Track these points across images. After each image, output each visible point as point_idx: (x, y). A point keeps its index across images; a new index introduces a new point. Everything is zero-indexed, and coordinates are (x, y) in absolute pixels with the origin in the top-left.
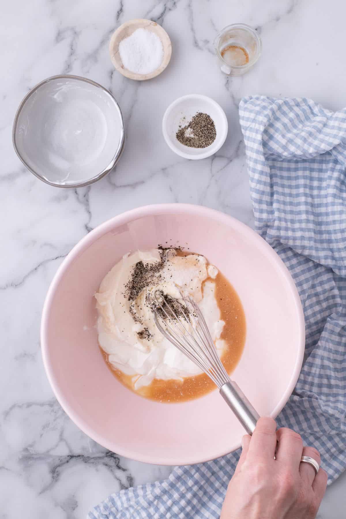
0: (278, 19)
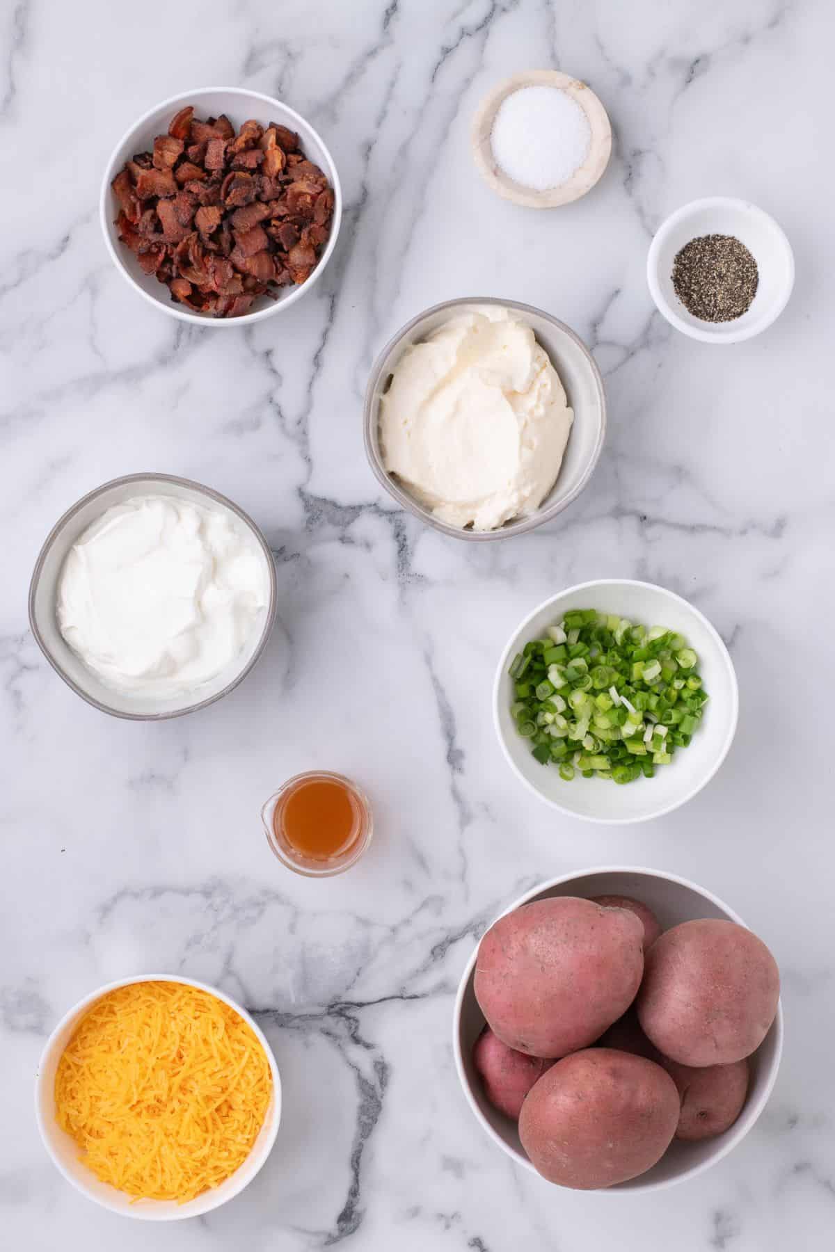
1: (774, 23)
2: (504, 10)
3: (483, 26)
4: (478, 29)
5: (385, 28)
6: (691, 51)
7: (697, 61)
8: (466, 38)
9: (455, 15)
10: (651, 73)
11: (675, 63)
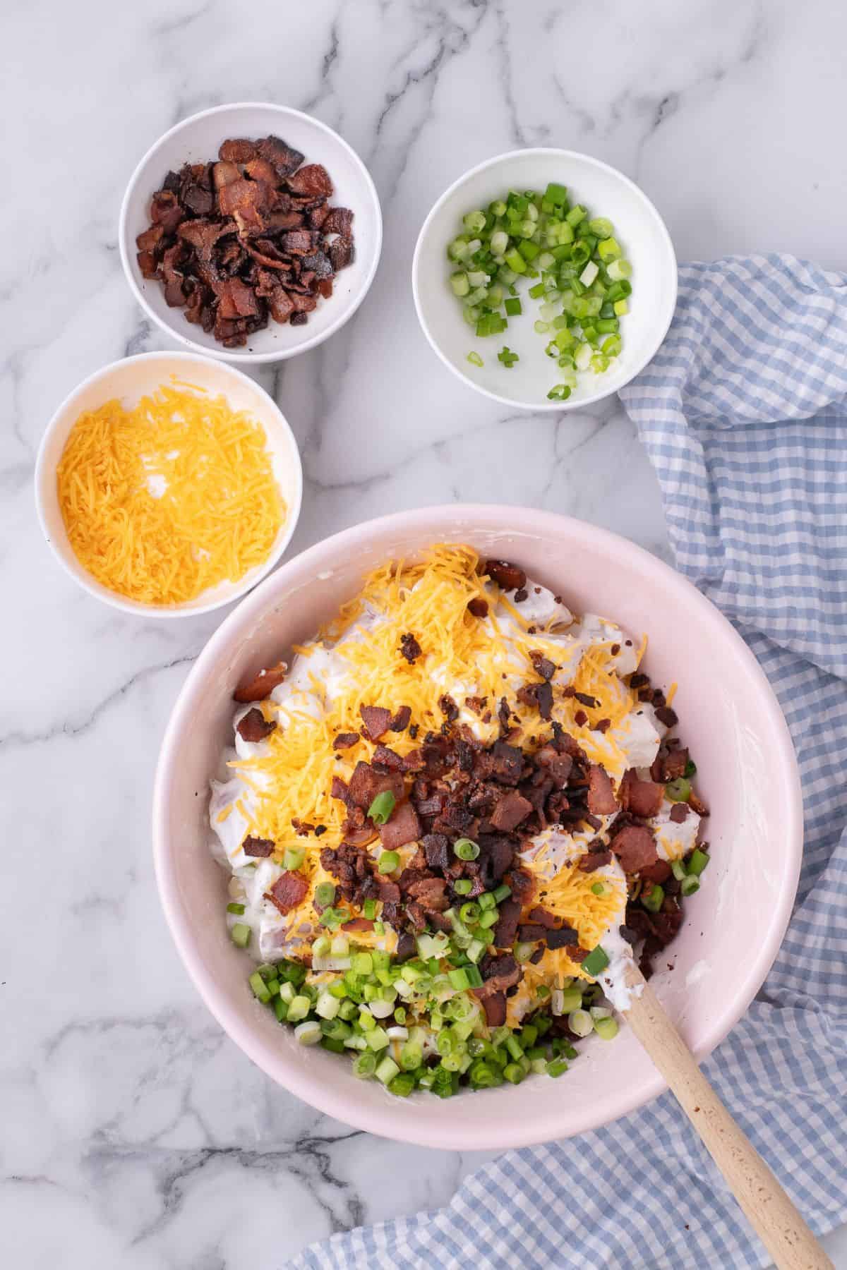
0: (719, 75)
1: (749, 55)
2: (454, 52)
3: (431, 70)
4: (426, 74)
5: (324, 76)
6: (658, 90)
7: (666, 101)
8: (413, 84)
9: (401, 58)
10: (616, 116)
11: (642, 104)
